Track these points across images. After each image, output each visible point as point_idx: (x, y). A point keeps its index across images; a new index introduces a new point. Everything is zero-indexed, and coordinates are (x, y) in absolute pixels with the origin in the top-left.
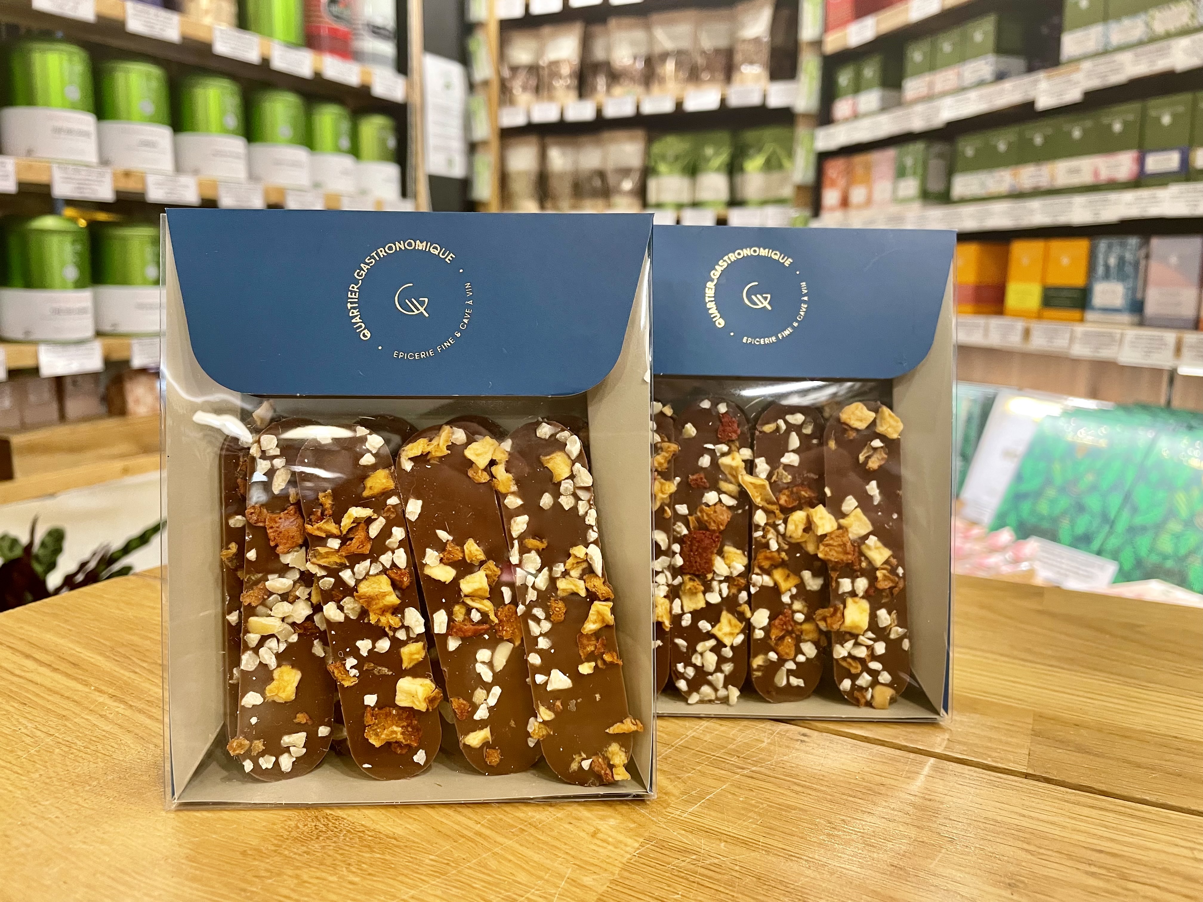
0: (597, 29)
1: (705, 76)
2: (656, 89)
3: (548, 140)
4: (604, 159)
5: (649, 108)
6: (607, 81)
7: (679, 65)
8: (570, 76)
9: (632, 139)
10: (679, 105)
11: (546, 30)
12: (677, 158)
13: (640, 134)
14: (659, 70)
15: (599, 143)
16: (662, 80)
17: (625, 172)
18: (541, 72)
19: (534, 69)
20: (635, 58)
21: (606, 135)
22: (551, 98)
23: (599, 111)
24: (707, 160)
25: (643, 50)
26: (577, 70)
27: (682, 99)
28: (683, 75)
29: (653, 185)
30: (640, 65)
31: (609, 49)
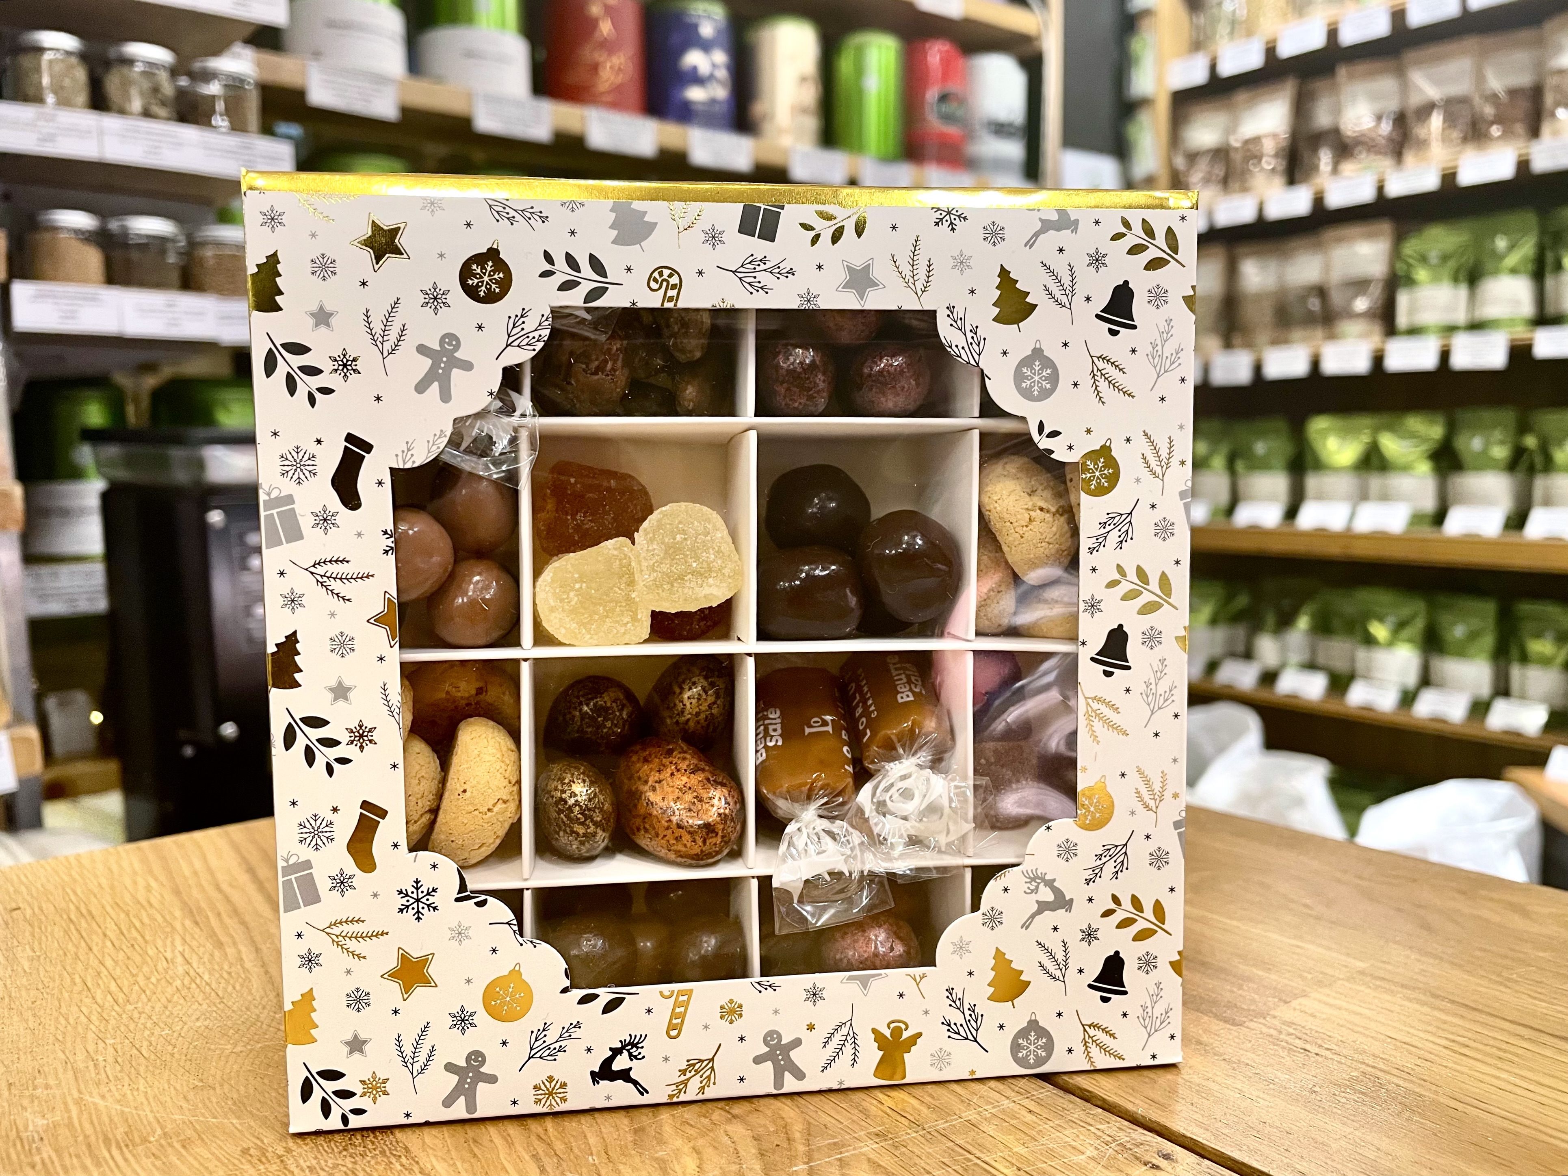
0: (1320, 85)
1: (1495, 131)
2: (1409, 158)
3: (1241, 250)
4: (1327, 268)
5: (1397, 188)
6: (1333, 157)
7: (1450, 120)
8: (1276, 155)
9: (1370, 236)
10: (1449, 177)
11: (1241, 97)
12: (1445, 258)
13: (1386, 227)
14: (1420, 131)
15: (1319, 246)
16: (1422, 144)
17: (1360, 285)
18: (1232, 155)
19: (1221, 154)
20: (1379, 118)
21: (1330, 234)
22: (1245, 189)
23: (1318, 201)
24: (1499, 257)
25: (1393, 105)
26: (1285, 144)
27: (1455, 167)
28: (1456, 134)
29: (1403, 300)
30: (1386, 128)
31: (1337, 110)
